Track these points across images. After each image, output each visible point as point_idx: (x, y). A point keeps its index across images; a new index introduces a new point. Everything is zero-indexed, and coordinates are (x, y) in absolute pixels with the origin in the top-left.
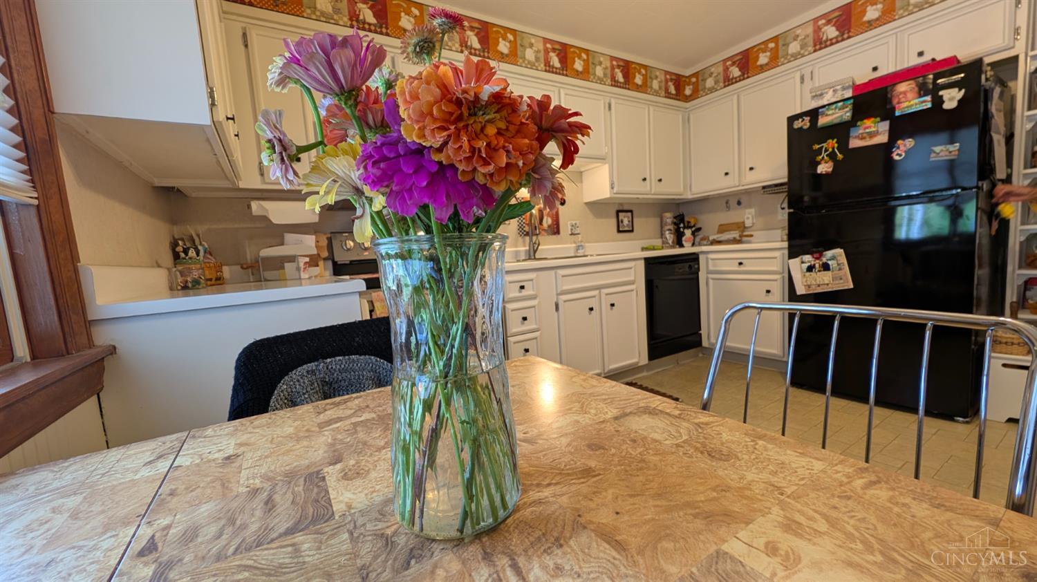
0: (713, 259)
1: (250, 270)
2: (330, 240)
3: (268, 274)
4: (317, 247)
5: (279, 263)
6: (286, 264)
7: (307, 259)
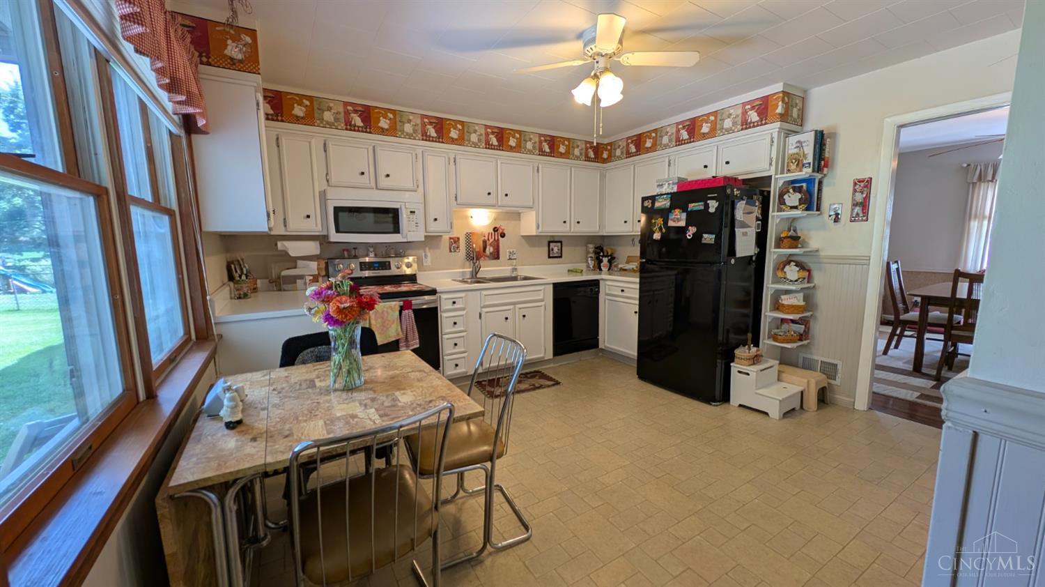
0: (608, 285)
1: (274, 284)
2: (327, 264)
3: (285, 287)
4: (318, 269)
5: (293, 280)
6: (298, 281)
7: (311, 278)
